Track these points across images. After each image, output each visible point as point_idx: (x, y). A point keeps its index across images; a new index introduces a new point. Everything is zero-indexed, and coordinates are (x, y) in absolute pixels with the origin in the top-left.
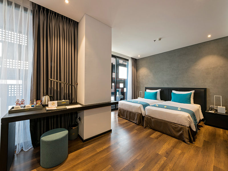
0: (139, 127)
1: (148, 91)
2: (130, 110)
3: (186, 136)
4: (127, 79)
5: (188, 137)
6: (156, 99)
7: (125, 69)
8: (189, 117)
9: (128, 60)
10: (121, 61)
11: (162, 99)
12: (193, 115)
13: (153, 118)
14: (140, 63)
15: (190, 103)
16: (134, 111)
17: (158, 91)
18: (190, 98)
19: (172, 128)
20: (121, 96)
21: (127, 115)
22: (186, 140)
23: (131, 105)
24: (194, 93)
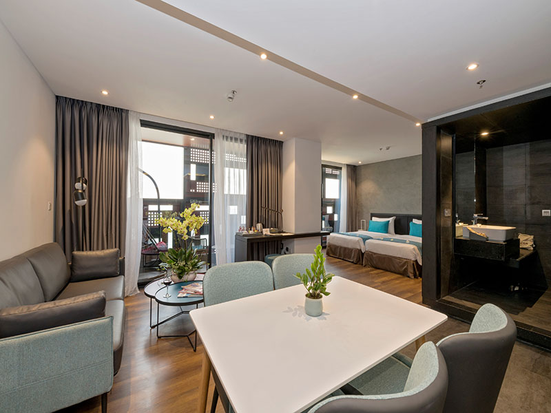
0: (356, 265)
1: (374, 219)
3: (410, 270)
4: (340, 199)
5: (412, 271)
6: (387, 231)
7: (336, 181)
8: (414, 249)
9: (341, 168)
10: (328, 171)
13: (375, 254)
14: (363, 172)
19: (397, 263)
20: (329, 227)
21: (340, 252)
22: (411, 275)
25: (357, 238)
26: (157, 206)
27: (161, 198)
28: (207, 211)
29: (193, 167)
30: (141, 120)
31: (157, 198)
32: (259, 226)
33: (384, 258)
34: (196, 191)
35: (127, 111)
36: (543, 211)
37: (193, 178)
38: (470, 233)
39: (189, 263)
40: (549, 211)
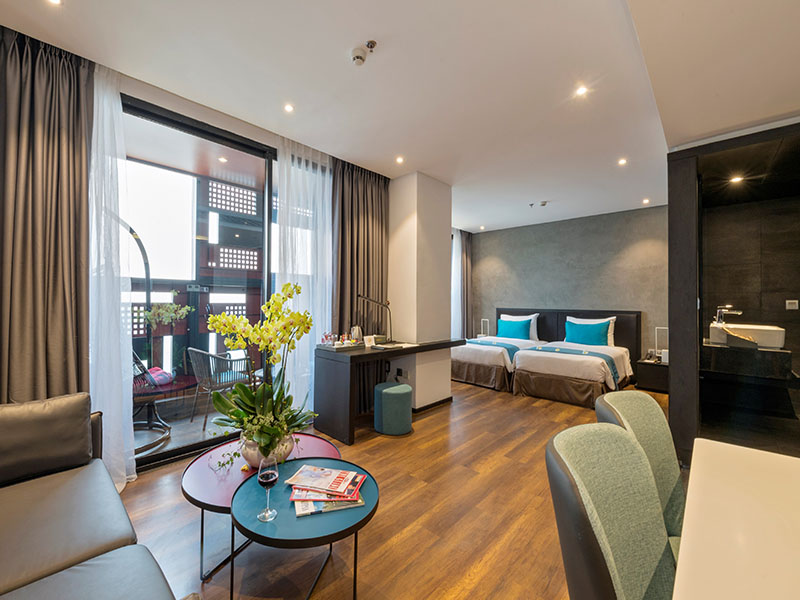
0: (501, 394)
1: (504, 317)
2: (478, 362)
6: (528, 337)
8: (602, 365)
11: (541, 338)
12: (611, 362)
13: (532, 373)
14: (483, 244)
15: (607, 344)
16: (486, 362)
17: (533, 317)
18: (607, 332)
19: (573, 387)
21: (468, 372)
23: (479, 351)
24: (616, 323)
25: (500, 350)
26: (144, 294)
27: (152, 277)
28: (242, 305)
29: (214, 219)
30: (123, 96)
31: (143, 276)
32: (356, 330)
33: (551, 380)
34: (218, 264)
35: (92, 65)
36: (787, 302)
37: (213, 238)
38: (729, 336)
39: (282, 418)
40: (797, 302)
